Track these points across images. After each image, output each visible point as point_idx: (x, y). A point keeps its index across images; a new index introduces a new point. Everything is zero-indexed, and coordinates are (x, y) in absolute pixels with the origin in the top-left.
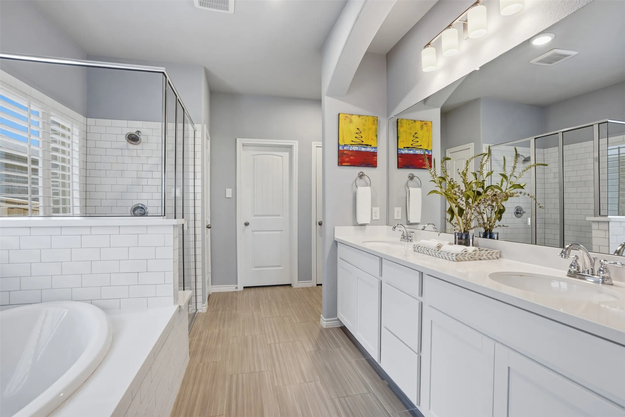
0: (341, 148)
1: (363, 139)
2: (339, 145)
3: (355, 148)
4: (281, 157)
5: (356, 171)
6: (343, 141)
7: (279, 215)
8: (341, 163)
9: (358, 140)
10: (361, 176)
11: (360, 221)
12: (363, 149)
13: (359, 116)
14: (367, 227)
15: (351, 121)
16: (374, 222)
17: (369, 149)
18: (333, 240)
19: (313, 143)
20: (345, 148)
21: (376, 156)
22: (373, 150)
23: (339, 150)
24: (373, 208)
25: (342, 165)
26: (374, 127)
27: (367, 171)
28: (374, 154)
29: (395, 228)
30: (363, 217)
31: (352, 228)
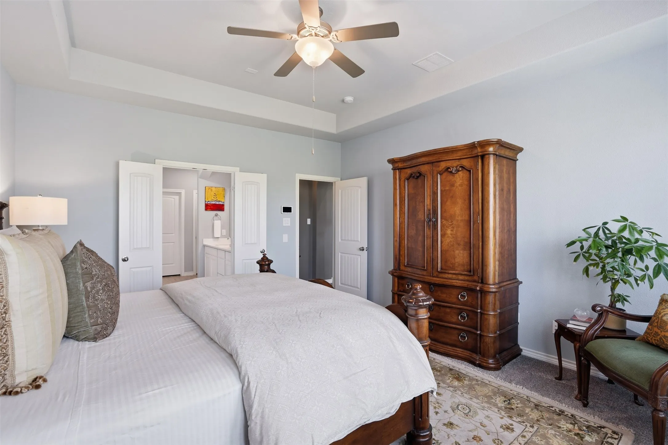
0: (206, 203)
1: (217, 198)
2: (205, 201)
3: (213, 203)
4: (173, 199)
5: (214, 213)
6: (208, 199)
7: (172, 234)
8: (206, 209)
9: (215, 199)
10: (216, 215)
11: (216, 236)
12: (217, 203)
13: (216, 187)
14: (220, 239)
15: (211, 190)
16: (222, 236)
17: (220, 203)
18: (202, 245)
19: (194, 191)
20: (208, 203)
21: (224, 206)
22: (222, 203)
23: (205, 204)
24: (223, 230)
25: (207, 210)
26: (223, 193)
27: (219, 213)
28: (223, 205)
29: (228, 239)
30: (217, 234)
31: (211, 240)
